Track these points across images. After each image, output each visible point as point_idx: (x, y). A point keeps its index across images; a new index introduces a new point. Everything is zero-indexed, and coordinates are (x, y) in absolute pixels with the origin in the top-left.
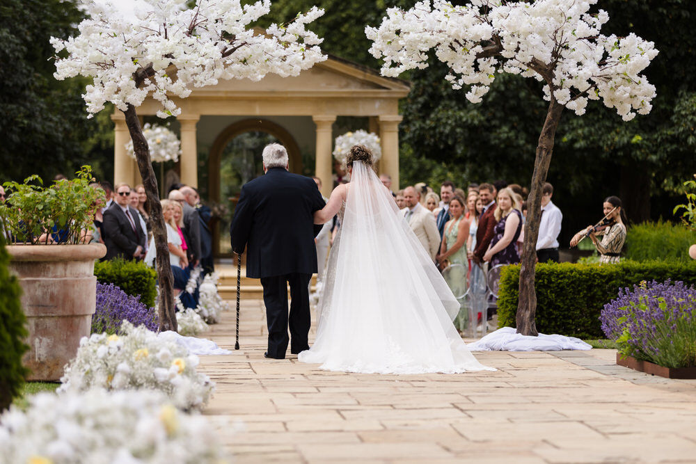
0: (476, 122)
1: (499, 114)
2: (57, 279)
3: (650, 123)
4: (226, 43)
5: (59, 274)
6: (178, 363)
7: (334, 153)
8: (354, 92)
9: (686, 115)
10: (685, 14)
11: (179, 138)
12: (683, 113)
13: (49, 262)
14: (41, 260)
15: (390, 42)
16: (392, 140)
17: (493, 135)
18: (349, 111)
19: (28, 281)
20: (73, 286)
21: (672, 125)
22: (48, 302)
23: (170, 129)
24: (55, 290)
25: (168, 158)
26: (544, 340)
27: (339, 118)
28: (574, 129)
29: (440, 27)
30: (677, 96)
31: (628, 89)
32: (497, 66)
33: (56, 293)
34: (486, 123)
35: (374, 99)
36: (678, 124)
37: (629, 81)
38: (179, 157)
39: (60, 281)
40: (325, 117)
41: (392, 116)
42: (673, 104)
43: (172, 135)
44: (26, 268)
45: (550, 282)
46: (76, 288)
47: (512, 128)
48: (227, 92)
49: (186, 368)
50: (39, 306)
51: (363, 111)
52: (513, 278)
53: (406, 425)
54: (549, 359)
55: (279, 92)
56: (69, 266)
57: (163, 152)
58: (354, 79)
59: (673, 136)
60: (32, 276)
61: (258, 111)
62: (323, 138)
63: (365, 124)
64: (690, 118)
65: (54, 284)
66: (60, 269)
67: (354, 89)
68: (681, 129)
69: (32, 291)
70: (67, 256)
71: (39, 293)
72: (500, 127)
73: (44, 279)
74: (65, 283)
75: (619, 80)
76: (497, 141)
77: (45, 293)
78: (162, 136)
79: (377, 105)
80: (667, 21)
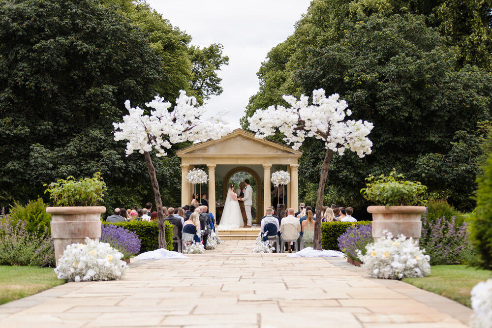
0: (333, 169)
1: (343, 165)
2: (81, 222)
3: (407, 168)
4: (188, 125)
5: (82, 219)
6: (109, 257)
7: (272, 180)
8: (279, 155)
9: (421, 165)
10: (420, 124)
11: (208, 174)
12: (420, 164)
13: (77, 214)
14: (74, 213)
15: (257, 124)
16: (295, 174)
17: (340, 174)
18: (277, 162)
19: (68, 223)
20: (89, 225)
21: (416, 169)
22: (77, 232)
23: (203, 170)
24: (80, 227)
25: (203, 182)
26: (325, 252)
27: (273, 165)
28: (374, 171)
29: (278, 116)
30: (417, 157)
31: (360, 143)
32: (305, 134)
33: (80, 228)
34: (337, 169)
35: (287, 158)
36: (418, 169)
37: (361, 140)
38: (208, 182)
39: (82, 223)
40: (267, 165)
41: (295, 165)
42: (416, 161)
43: (204, 173)
44: (67, 217)
45: (340, 229)
46: (90, 226)
47: (349, 171)
48: (227, 155)
49: (113, 259)
50: (72, 234)
51: (284, 162)
52: (324, 228)
53: (203, 284)
54: (322, 260)
55: (248, 155)
56: (87, 216)
57: (200, 180)
58: (279, 149)
59: (416, 174)
60: (69, 220)
61: (240, 163)
62: (267, 173)
63: (285, 168)
64: (423, 166)
65: (79, 224)
66: (82, 217)
67: (280, 153)
68: (419, 171)
69: (70, 227)
70: (85, 211)
71: (73, 228)
72: (343, 171)
73: (76, 222)
74: (85, 224)
75: (356, 139)
76: (342, 176)
77: (75, 228)
78: (200, 173)
79: (289, 160)
80: (412, 127)
